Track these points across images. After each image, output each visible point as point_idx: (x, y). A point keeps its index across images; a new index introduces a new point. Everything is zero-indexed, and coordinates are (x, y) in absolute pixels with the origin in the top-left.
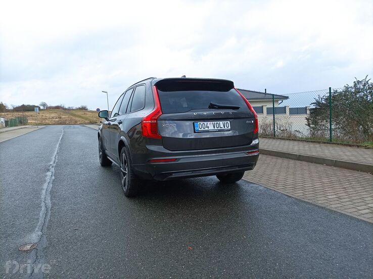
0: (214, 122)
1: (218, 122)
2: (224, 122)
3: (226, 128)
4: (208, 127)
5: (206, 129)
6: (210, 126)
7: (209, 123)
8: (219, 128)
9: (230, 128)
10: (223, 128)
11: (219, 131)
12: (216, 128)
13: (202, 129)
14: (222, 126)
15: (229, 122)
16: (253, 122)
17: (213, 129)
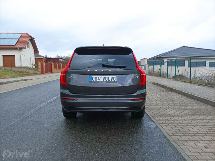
0: (104, 77)
1: (107, 77)
2: (112, 77)
3: (113, 81)
4: (99, 80)
5: (98, 81)
6: (101, 79)
7: (100, 77)
8: (108, 81)
9: (116, 81)
10: (111, 81)
11: (107, 83)
12: (105, 81)
13: (95, 81)
14: (110, 79)
15: (116, 77)
16: (138, 77)
17: (103, 81)
